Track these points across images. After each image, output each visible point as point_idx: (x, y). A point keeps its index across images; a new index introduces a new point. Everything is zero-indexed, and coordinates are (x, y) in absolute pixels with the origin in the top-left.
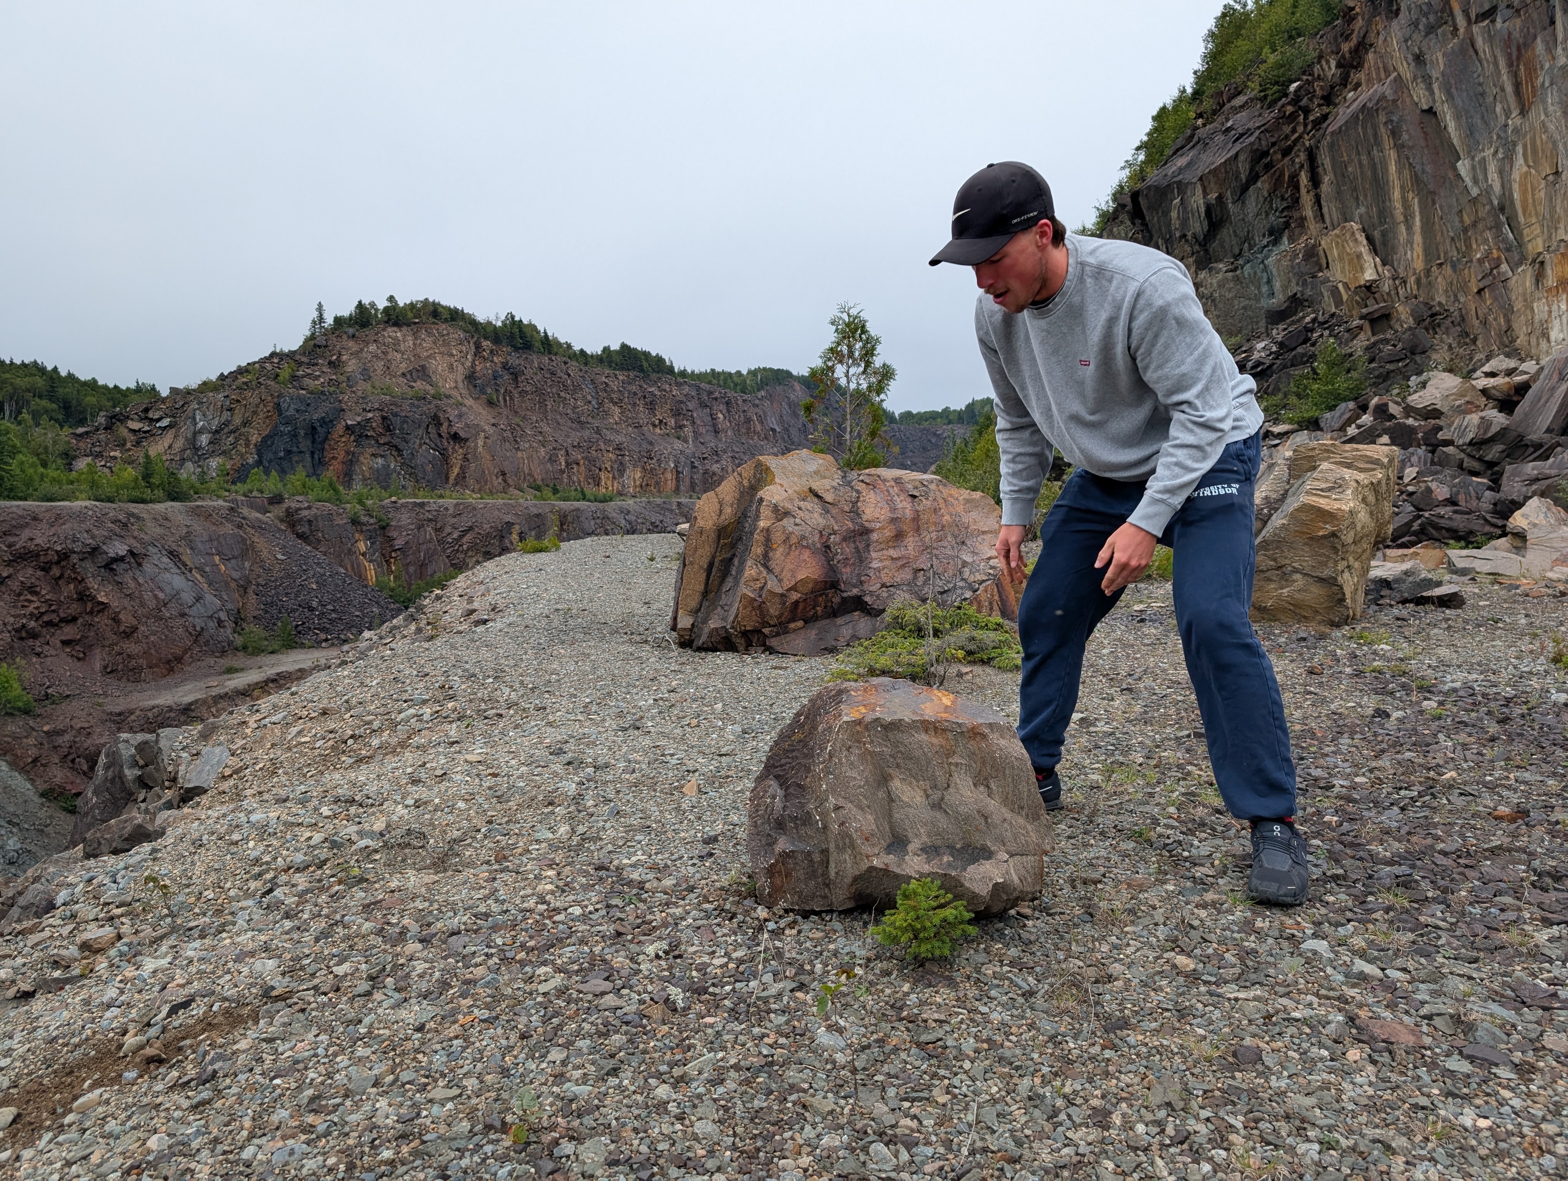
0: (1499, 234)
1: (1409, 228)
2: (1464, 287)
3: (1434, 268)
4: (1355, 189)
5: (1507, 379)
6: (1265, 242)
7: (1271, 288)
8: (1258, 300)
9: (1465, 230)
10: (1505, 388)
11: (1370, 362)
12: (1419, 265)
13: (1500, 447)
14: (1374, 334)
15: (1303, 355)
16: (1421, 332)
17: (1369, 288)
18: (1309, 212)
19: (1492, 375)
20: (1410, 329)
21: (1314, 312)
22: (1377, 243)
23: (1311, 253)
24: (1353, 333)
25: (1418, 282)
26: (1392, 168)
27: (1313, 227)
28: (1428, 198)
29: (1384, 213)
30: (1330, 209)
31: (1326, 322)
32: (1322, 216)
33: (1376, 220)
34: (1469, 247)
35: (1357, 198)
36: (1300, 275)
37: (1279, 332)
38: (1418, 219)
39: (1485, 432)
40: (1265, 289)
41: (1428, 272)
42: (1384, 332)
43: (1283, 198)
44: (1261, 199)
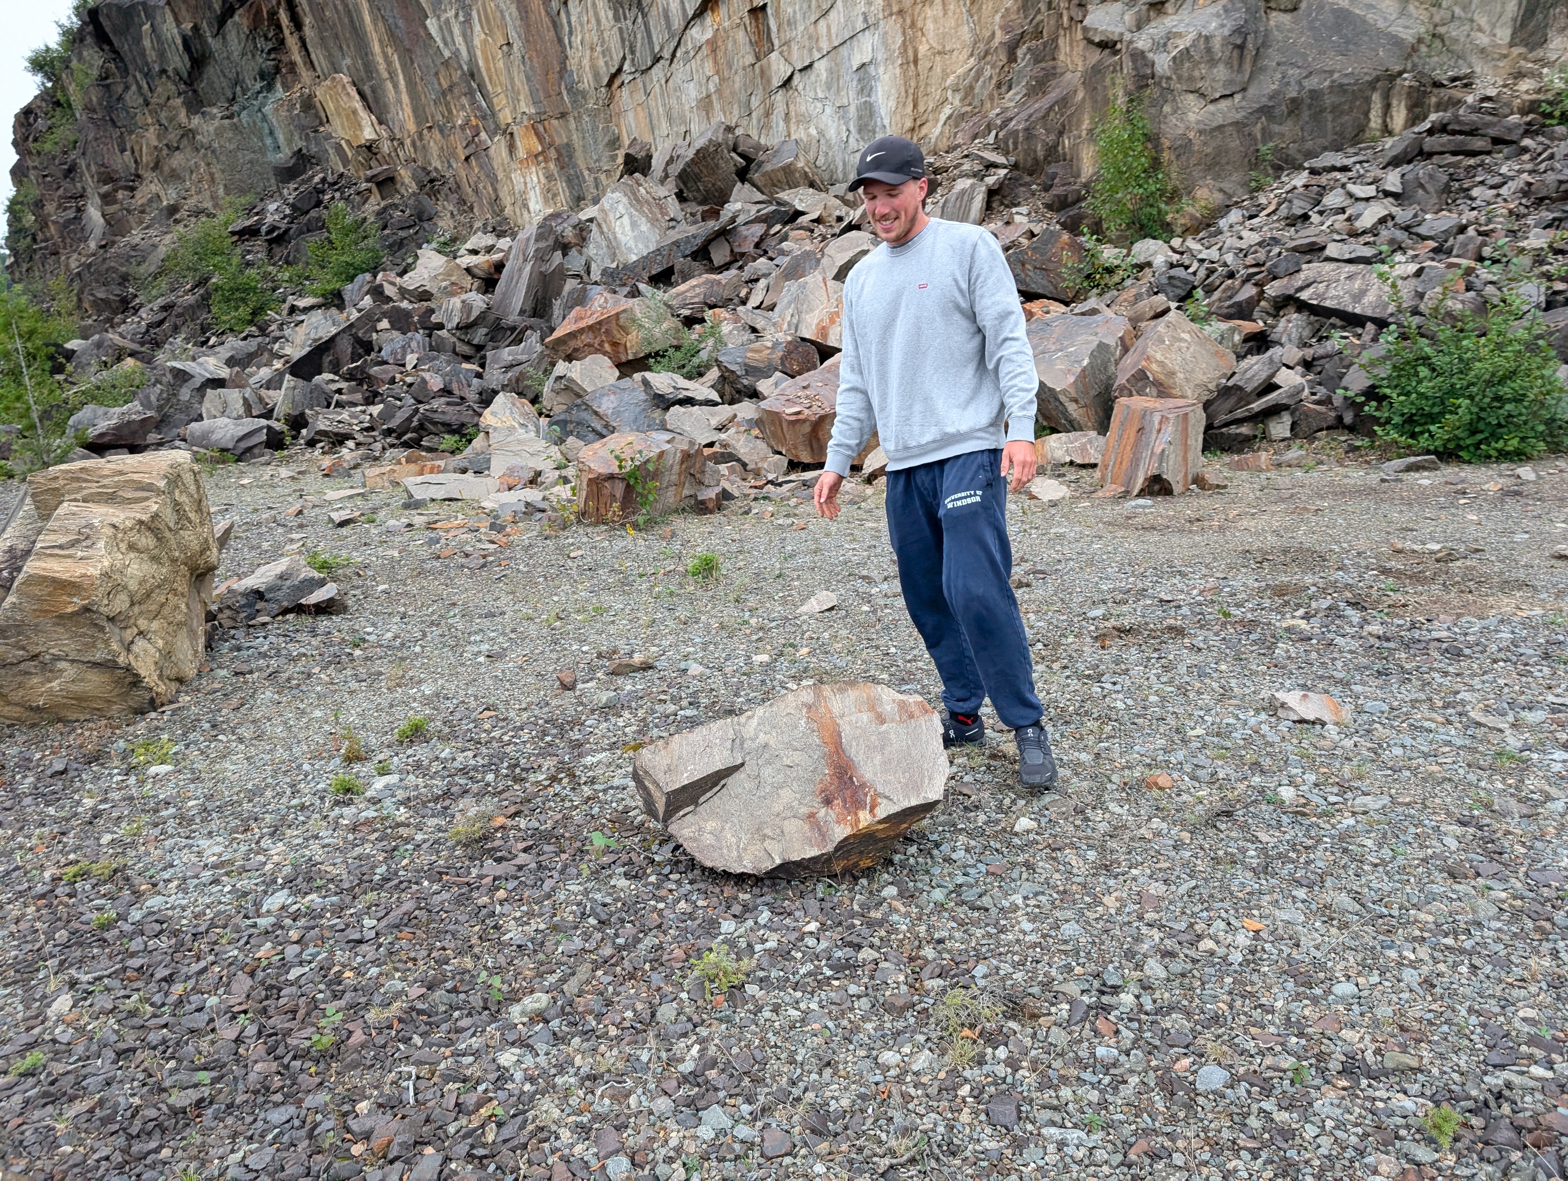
0: (473, 102)
1: (396, 86)
2: (454, 154)
3: (425, 132)
4: (336, 37)
5: (487, 257)
6: (258, 86)
7: (275, 140)
8: (264, 154)
9: (444, 94)
10: (486, 266)
11: (385, 227)
12: (411, 126)
13: (484, 331)
14: (383, 199)
15: (319, 219)
16: (424, 198)
17: (370, 148)
18: (297, 57)
19: (475, 252)
20: (414, 194)
21: (323, 170)
22: (370, 100)
23: (308, 104)
24: (364, 196)
25: (414, 144)
26: (367, 18)
27: (306, 75)
28: (407, 55)
29: (369, 68)
30: (317, 55)
31: (335, 183)
32: (311, 62)
33: (363, 74)
34: (450, 112)
35: (341, 48)
36: (302, 128)
37: (290, 191)
38: (401, 77)
39: (468, 316)
40: (269, 141)
41: (420, 135)
42: (392, 196)
43: (266, 39)
44: (243, 36)
